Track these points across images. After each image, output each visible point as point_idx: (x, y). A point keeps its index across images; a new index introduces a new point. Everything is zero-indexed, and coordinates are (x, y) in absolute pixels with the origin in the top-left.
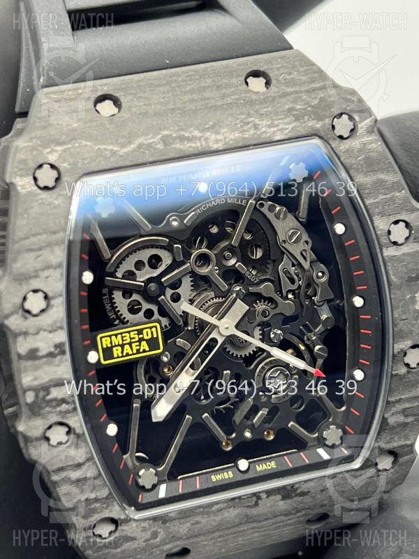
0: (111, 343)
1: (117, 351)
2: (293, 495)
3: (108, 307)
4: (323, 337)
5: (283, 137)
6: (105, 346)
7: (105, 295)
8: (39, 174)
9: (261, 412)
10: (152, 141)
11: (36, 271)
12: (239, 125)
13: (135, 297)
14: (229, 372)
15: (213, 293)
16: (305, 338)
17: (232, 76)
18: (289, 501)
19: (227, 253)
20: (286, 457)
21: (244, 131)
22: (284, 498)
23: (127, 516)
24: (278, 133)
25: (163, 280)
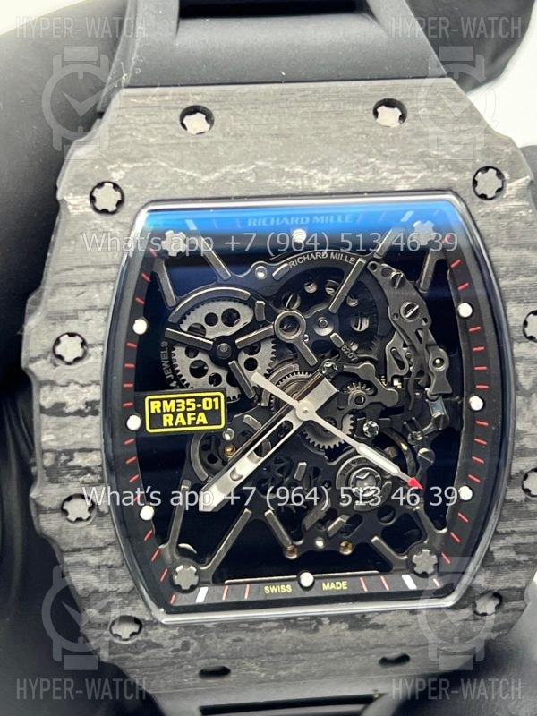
0: (161, 408)
1: (167, 420)
2: (364, 625)
3: (165, 364)
4: (432, 439)
5: (407, 188)
6: (153, 411)
7: (164, 349)
8: (97, 193)
9: (339, 519)
10: (242, 171)
11: (76, 311)
12: (354, 166)
13: (201, 357)
14: (305, 464)
15: (297, 366)
16: (409, 437)
17: (358, 103)
18: (357, 633)
19: (322, 320)
20: (361, 579)
21: (359, 173)
22: (351, 628)
23: (154, 619)
24: (402, 182)
25: (237, 341)
